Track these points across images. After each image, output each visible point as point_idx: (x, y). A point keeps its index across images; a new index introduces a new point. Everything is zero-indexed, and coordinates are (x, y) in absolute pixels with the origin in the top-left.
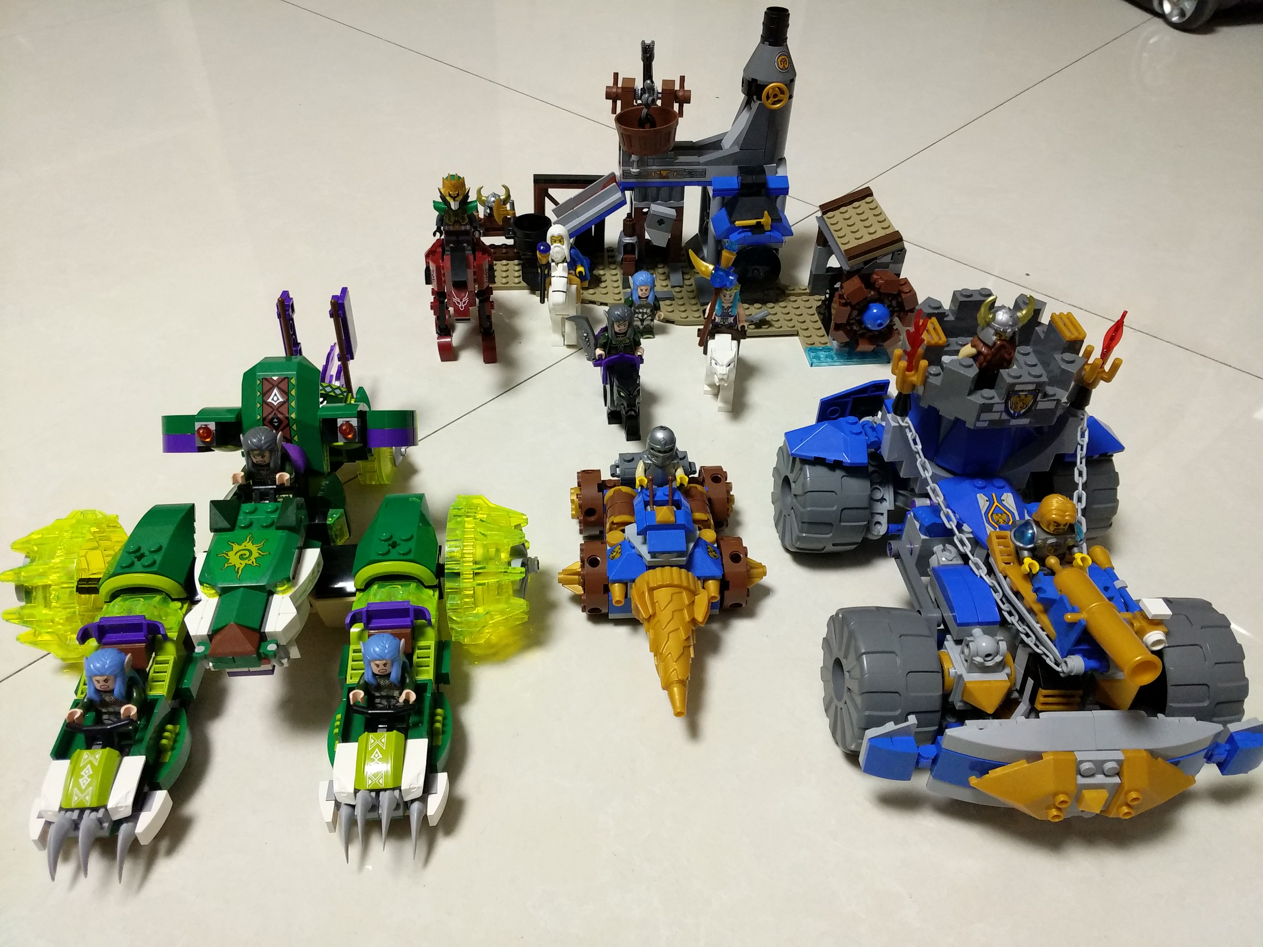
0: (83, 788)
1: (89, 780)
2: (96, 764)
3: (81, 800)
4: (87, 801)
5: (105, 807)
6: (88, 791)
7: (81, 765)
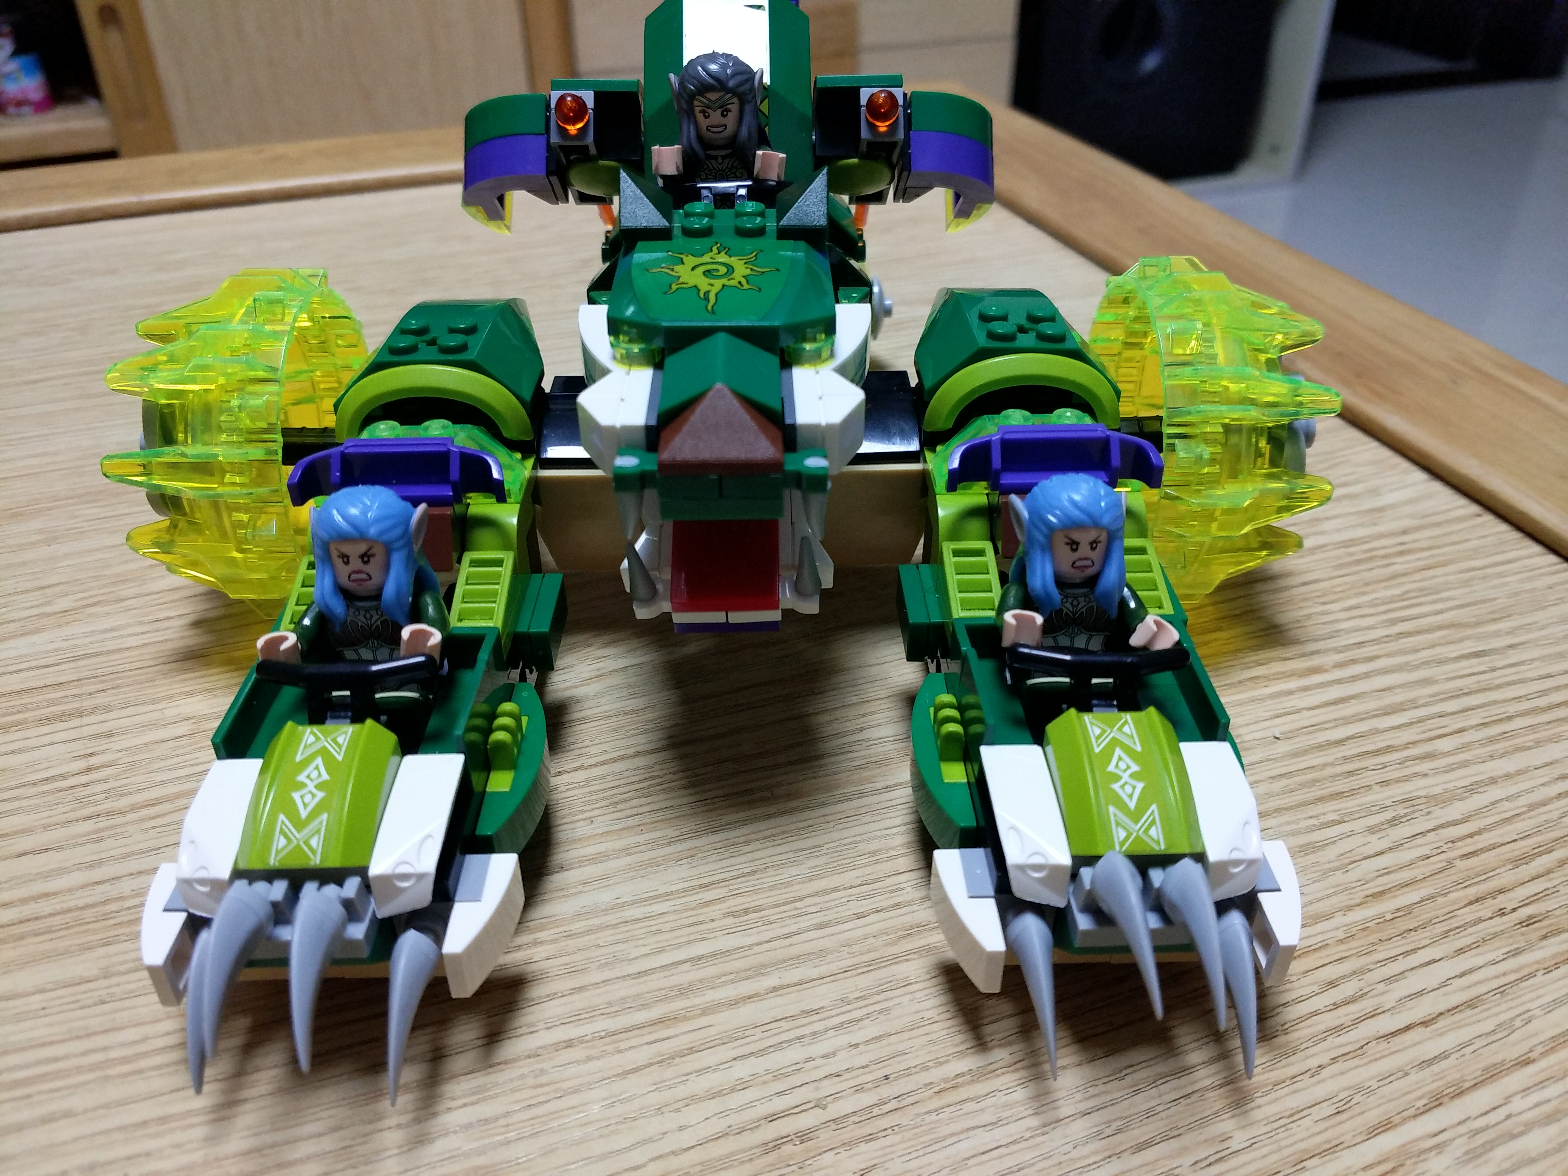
0: (304, 814)
1: (320, 795)
2: (340, 758)
3: (298, 846)
4: (314, 852)
5: (362, 871)
6: (316, 823)
7: (298, 758)
